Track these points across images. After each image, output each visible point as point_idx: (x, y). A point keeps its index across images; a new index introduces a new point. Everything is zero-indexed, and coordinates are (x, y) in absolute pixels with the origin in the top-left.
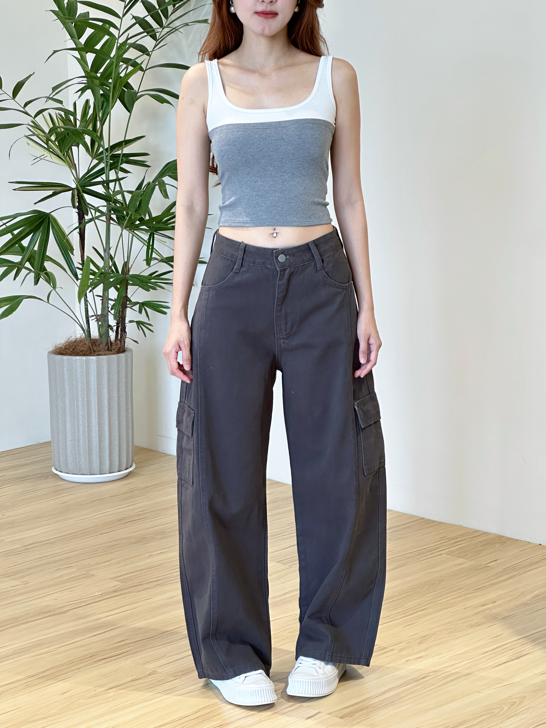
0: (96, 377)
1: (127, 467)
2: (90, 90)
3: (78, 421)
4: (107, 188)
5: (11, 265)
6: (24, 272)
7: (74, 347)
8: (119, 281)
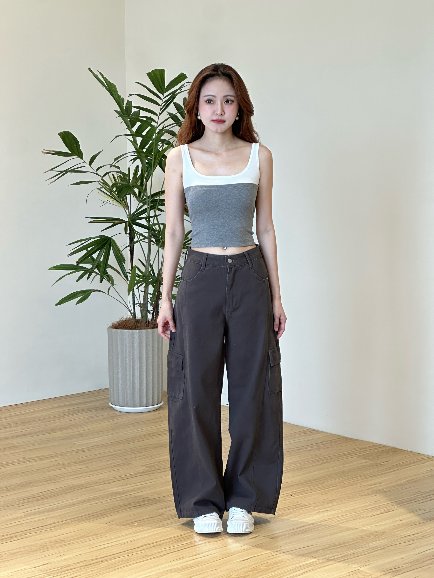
0: (138, 343)
1: (159, 403)
2: (139, 159)
3: (126, 372)
4: (149, 221)
5: (86, 271)
6: (94, 274)
7: (125, 324)
8: (155, 281)
